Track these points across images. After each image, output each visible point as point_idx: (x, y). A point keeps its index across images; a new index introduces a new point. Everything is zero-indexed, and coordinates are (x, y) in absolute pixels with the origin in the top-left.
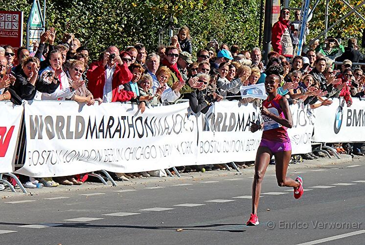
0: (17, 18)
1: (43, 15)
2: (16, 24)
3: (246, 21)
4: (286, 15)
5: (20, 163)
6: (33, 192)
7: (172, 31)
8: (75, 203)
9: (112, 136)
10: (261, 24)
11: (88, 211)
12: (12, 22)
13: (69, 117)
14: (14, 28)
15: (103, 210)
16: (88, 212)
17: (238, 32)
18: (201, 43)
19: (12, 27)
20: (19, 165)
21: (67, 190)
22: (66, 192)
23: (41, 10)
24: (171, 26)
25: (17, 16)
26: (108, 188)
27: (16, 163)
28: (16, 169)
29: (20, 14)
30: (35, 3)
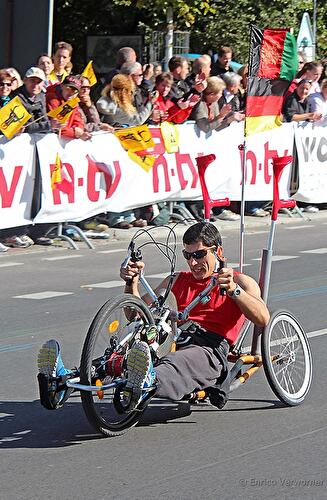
1: (313, 31)
5: (295, 189)
20: (294, 191)
23: (311, 27)
27: (291, 189)
28: (292, 194)
30: (304, 19)
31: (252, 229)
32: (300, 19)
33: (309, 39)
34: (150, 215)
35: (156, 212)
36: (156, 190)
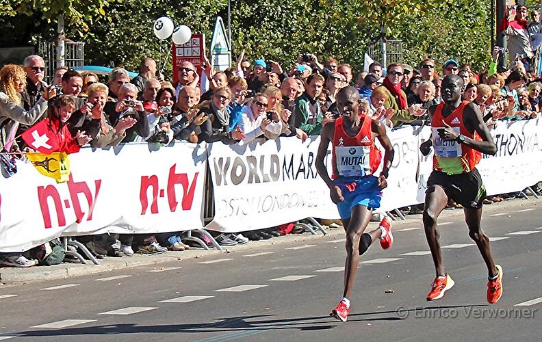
0: (198, 43)
1: (228, 35)
2: (197, 49)
3: (474, 26)
4: (522, 13)
5: (210, 216)
6: (229, 248)
7: (384, 44)
8: (280, 259)
9: (314, 176)
10: (492, 28)
11: (297, 267)
12: (192, 47)
13: (262, 157)
14: (195, 54)
15: (315, 266)
16: (297, 270)
17: (465, 40)
18: (421, 57)
19: (192, 53)
20: (209, 219)
21: (269, 244)
22: (270, 246)
23: (225, 31)
24: (383, 39)
25: (198, 39)
26: (319, 239)
27: (205, 217)
28: (206, 223)
29: (201, 37)
30: (218, 23)
31: (160, 265)
32: (213, 22)
33: (223, 46)
34: (41, 253)
35: (49, 250)
36: (48, 225)
